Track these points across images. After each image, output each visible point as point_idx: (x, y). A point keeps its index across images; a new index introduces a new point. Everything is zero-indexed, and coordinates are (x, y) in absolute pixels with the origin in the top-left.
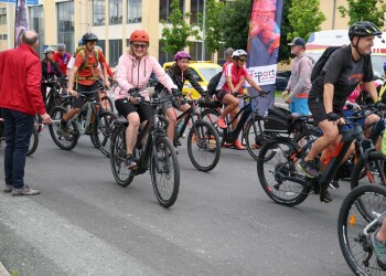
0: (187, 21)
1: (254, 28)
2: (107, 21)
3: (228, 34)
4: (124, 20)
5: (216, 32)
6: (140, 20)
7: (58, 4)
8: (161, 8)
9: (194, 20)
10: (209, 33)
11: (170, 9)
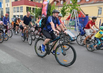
0: (32, 12)
1: (43, 13)
2: (16, 12)
3: (39, 15)
4: (20, 11)
5: (37, 14)
6: (23, 12)
7: (6, 8)
8: (27, 9)
9: (33, 12)
10: (36, 14)
11: (29, 10)
